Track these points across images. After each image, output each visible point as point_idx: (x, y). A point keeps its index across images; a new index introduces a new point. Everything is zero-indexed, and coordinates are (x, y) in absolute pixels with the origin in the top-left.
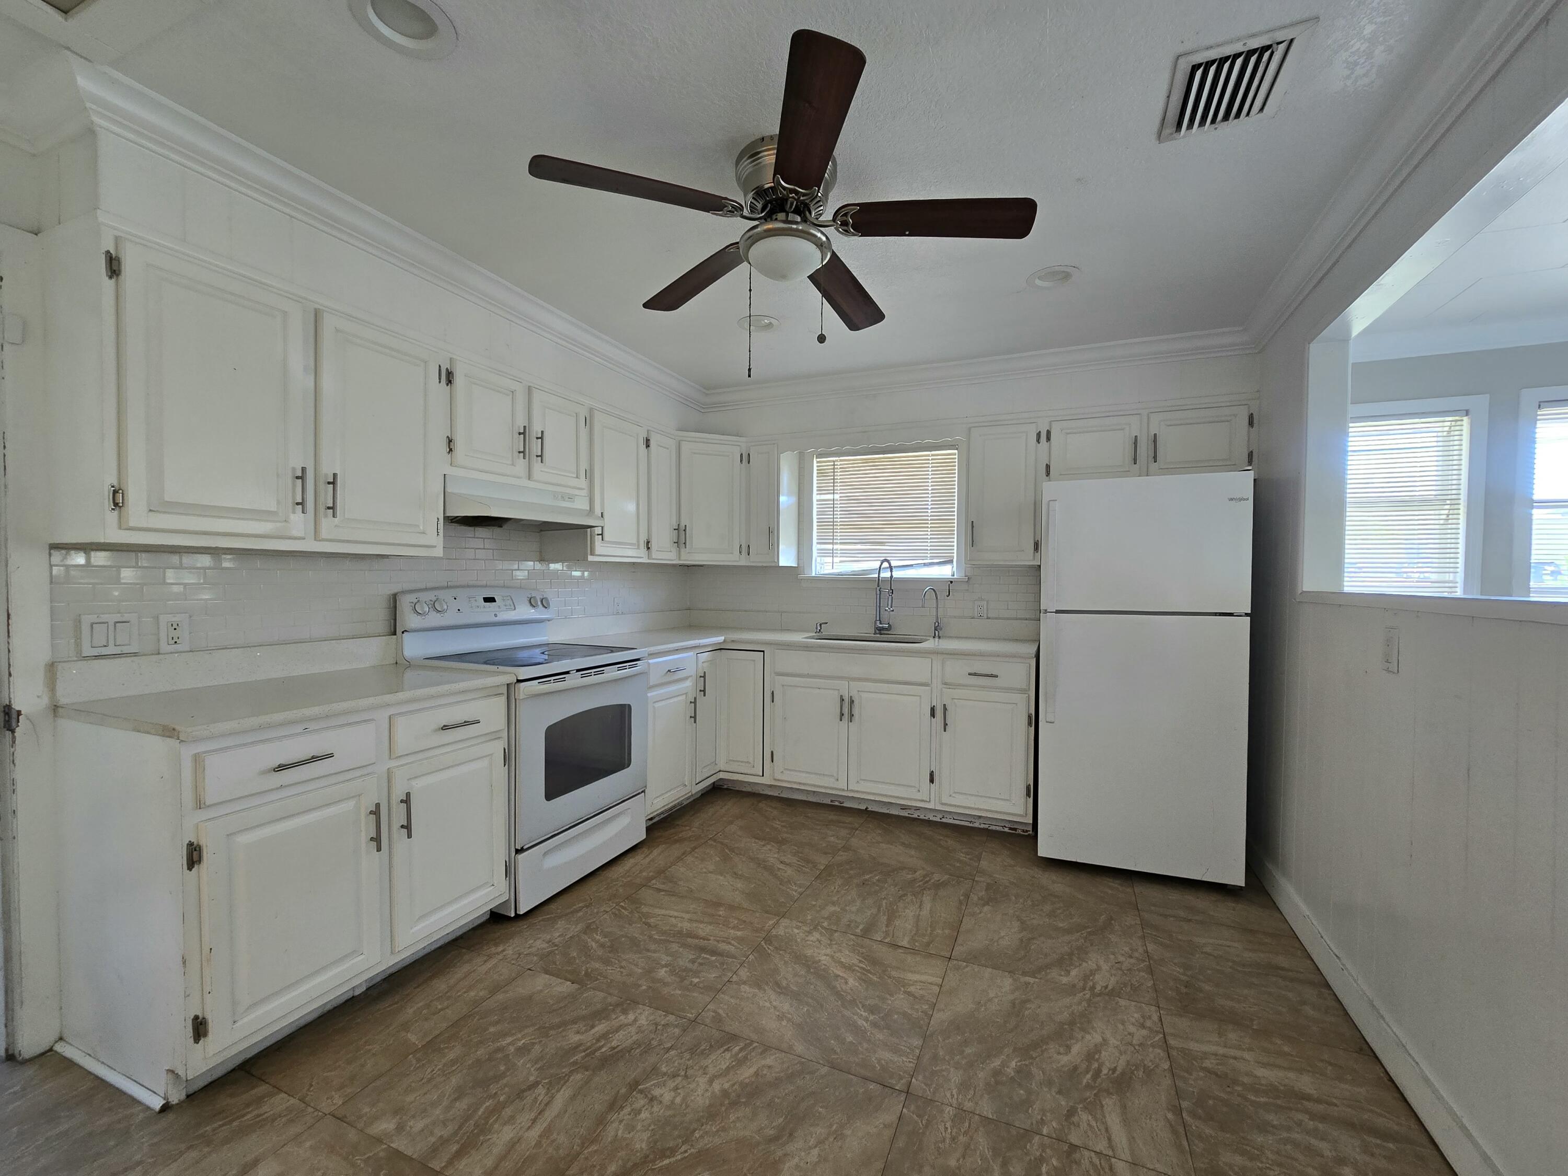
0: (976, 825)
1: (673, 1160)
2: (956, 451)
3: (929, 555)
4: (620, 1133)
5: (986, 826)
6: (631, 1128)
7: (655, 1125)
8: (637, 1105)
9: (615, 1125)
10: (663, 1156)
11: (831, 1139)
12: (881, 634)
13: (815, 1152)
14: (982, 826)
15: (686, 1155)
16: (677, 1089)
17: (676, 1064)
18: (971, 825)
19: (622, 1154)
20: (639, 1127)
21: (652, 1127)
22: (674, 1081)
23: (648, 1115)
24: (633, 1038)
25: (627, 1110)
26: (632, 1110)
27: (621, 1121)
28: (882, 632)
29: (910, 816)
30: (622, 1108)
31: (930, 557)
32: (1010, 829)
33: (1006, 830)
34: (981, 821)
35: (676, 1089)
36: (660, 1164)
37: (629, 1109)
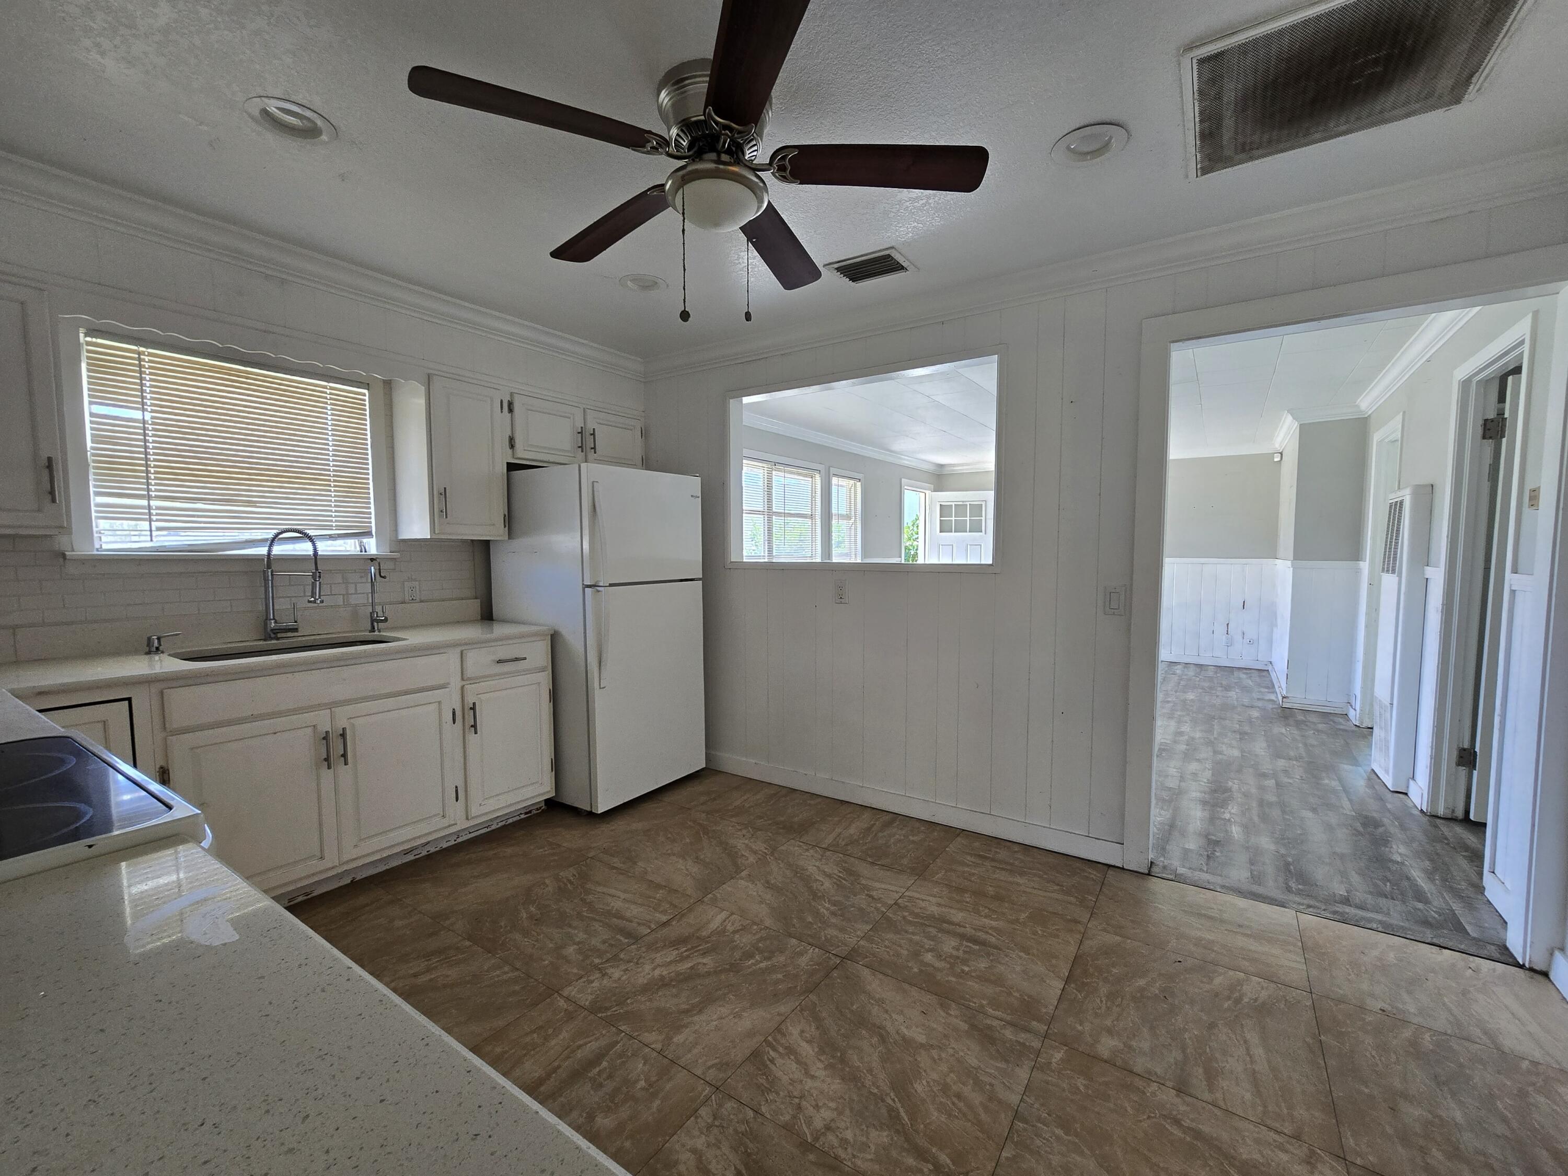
0: (493, 827)
1: (901, 1110)
2: (366, 391)
3: (334, 524)
4: (869, 1157)
5: (503, 823)
6: (864, 1147)
7: (861, 1125)
8: (836, 1142)
9: (859, 1163)
10: (898, 1117)
11: (884, 1005)
12: (278, 639)
13: (894, 1016)
14: (500, 824)
15: (896, 1099)
16: (817, 1105)
17: (783, 1107)
18: (489, 829)
19: (894, 1153)
20: (864, 1139)
21: (864, 1127)
22: (807, 1108)
23: (849, 1131)
24: (727, 1152)
25: (841, 1153)
26: (840, 1146)
27: (854, 1156)
28: (279, 635)
29: (417, 857)
30: (836, 1158)
31: (336, 526)
32: (526, 813)
33: (523, 816)
34: (495, 823)
35: (817, 1107)
36: (907, 1120)
37: (840, 1149)
